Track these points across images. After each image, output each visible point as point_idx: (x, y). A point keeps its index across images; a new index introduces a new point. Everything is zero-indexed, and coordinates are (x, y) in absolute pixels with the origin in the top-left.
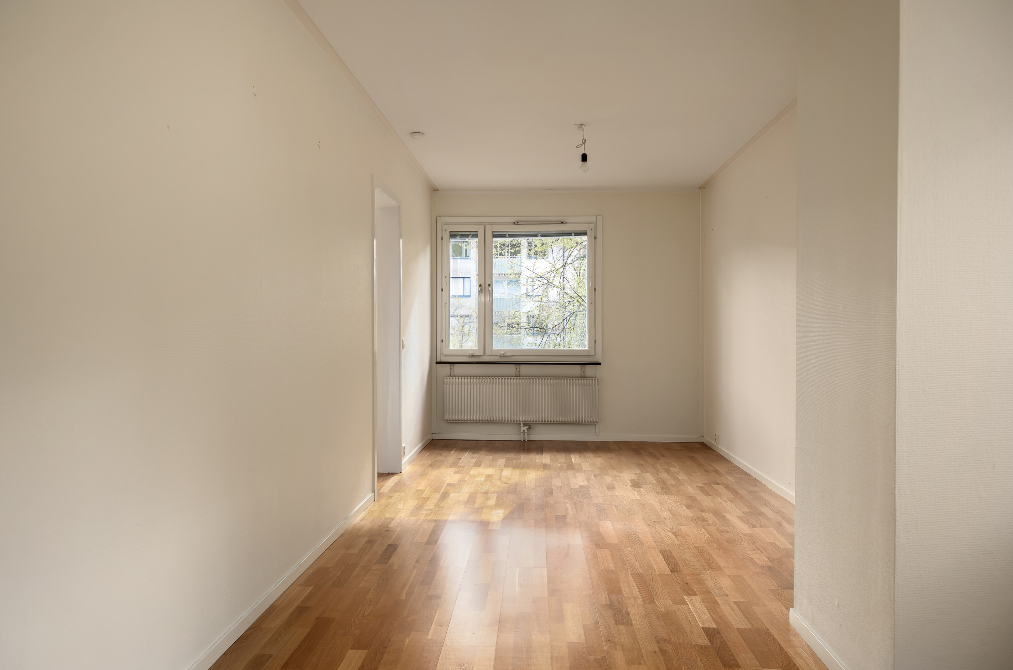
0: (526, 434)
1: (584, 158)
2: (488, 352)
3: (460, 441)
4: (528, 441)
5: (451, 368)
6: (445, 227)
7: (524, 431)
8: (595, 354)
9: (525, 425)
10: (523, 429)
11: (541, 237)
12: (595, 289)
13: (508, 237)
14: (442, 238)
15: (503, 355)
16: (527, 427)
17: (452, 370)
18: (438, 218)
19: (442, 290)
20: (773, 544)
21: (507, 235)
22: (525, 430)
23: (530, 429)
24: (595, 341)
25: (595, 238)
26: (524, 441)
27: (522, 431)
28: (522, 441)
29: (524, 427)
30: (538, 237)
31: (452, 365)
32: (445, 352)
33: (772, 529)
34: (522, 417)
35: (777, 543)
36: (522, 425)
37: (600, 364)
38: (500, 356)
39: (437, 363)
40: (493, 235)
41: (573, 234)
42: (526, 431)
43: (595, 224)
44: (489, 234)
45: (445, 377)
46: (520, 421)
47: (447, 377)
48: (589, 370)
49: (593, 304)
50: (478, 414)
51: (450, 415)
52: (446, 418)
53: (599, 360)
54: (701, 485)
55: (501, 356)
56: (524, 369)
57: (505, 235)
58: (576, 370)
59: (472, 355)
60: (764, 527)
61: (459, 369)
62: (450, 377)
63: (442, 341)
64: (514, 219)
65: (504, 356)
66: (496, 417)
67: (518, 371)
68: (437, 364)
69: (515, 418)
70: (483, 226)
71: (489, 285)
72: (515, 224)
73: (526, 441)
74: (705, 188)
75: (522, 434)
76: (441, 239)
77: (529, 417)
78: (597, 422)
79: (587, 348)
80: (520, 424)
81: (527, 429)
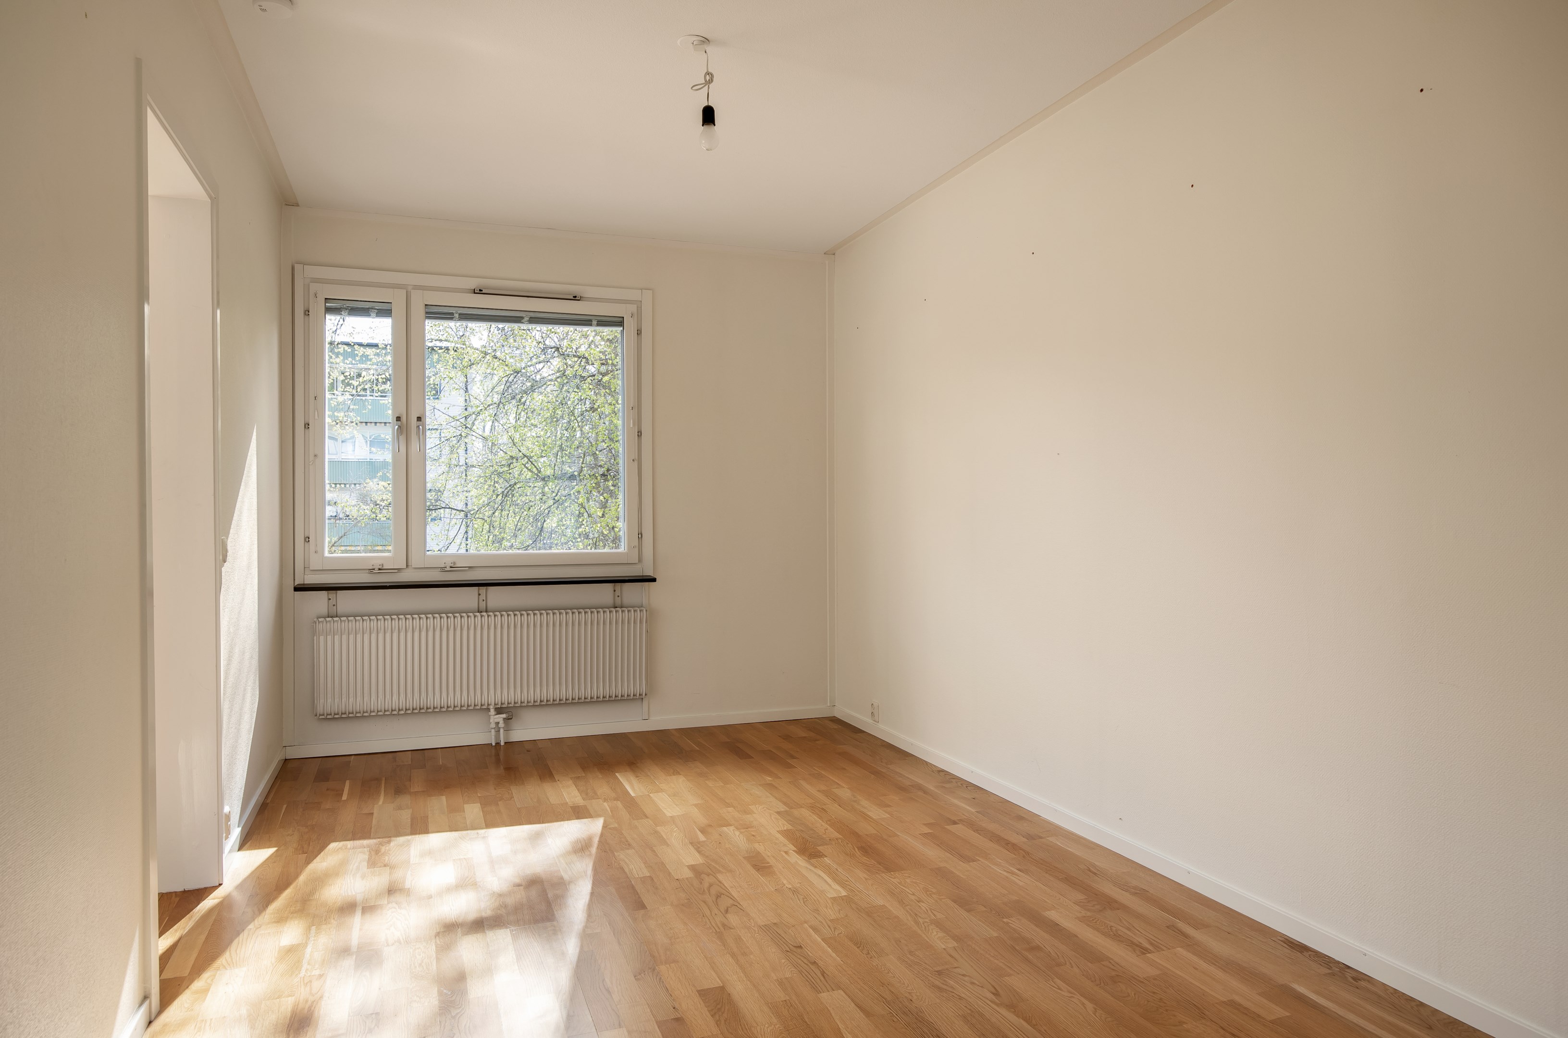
0: (502, 731)
1: (708, 116)
2: (415, 562)
3: (353, 757)
4: (505, 743)
5: (330, 599)
6: (314, 287)
7: (497, 723)
8: (640, 560)
9: (499, 711)
10: (496, 720)
11: (530, 323)
12: (640, 434)
13: (459, 320)
14: (307, 312)
15: (451, 567)
16: (504, 716)
17: (332, 602)
18: (296, 266)
19: (307, 426)
20: (1232, 1004)
21: (457, 316)
22: (499, 723)
23: (511, 719)
24: (640, 535)
25: (639, 332)
26: (498, 744)
27: (493, 725)
28: (494, 744)
29: (498, 716)
30: (523, 323)
31: (332, 594)
32: (315, 564)
33: (1180, 950)
34: (493, 697)
35: (1237, 998)
36: (492, 712)
37: (654, 580)
38: (443, 570)
39: (297, 589)
40: (427, 313)
41: (594, 322)
42: (501, 725)
43: (639, 304)
44: (418, 310)
45: (315, 620)
46: (488, 705)
47: (320, 620)
48: (630, 592)
49: (636, 462)
50: (395, 697)
51: (328, 703)
52: (320, 710)
53: (649, 573)
54: (927, 830)
55: (446, 569)
56: (496, 596)
57: (452, 314)
58: (605, 593)
59: (379, 569)
60: (1165, 948)
61: (346, 601)
62: (328, 619)
63: (307, 539)
64: (474, 283)
65: (453, 568)
66: (437, 699)
67: (483, 600)
68: (296, 593)
69: (477, 699)
70: (404, 292)
71: (419, 419)
72: (475, 293)
73: (502, 744)
74: (834, 254)
75: (493, 731)
76: (305, 314)
77: (509, 696)
78: (646, 695)
79: (623, 548)
80: (488, 710)
81: (504, 719)
